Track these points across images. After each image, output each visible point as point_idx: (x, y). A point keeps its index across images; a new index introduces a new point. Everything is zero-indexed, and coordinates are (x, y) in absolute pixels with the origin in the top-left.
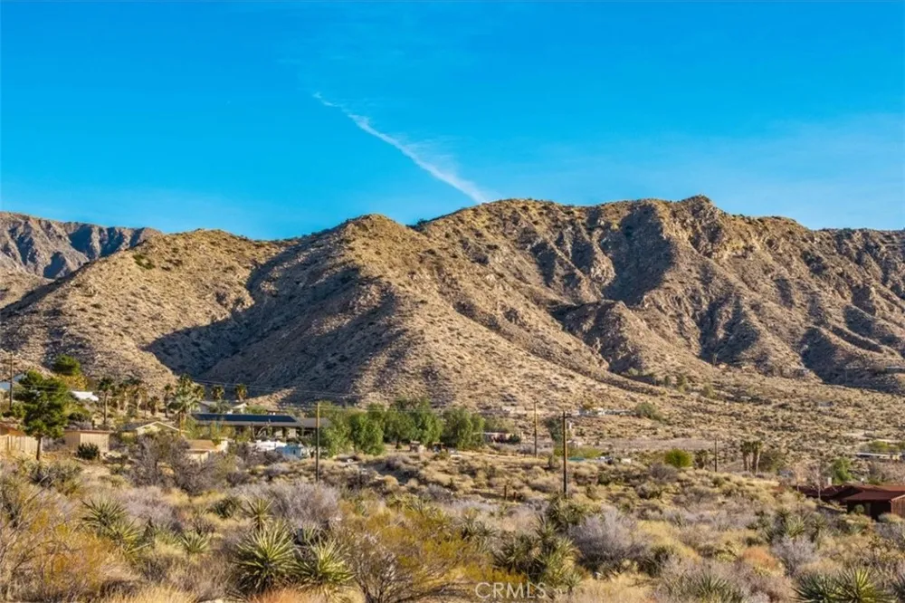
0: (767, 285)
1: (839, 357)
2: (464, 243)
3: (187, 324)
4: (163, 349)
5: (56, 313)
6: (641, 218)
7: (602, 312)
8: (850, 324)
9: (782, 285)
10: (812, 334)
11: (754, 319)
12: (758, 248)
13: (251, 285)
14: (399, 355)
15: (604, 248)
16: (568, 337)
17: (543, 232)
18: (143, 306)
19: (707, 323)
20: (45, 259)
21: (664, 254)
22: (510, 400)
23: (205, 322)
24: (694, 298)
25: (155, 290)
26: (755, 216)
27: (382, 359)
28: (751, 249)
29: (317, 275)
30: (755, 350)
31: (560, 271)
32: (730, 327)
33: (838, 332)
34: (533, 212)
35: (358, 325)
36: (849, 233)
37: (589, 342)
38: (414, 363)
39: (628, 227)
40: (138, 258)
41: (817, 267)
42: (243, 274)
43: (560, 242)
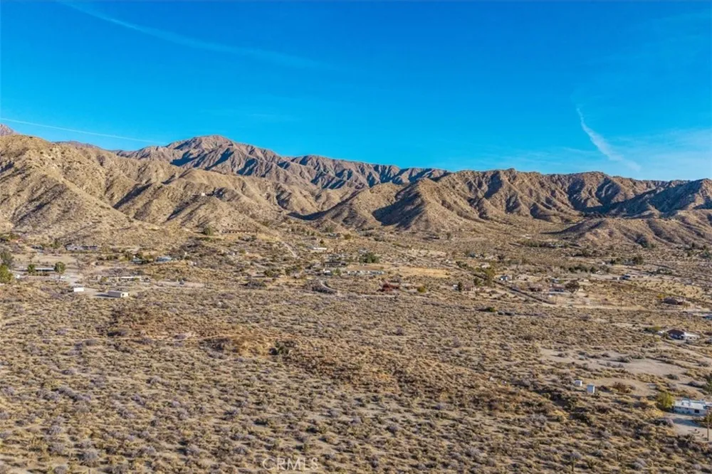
0: (527, 191)
1: (539, 211)
2: (450, 182)
3: (380, 207)
4: (374, 213)
5: (351, 204)
6: (496, 175)
7: (480, 201)
8: (547, 202)
9: (531, 191)
10: (534, 204)
11: (520, 201)
12: (526, 181)
13: (396, 197)
14: (421, 216)
15: (486, 182)
16: (470, 207)
17: (471, 179)
18: (370, 203)
19: (508, 201)
20: (367, 173)
21: (500, 184)
22: (443, 227)
23: (384, 206)
24: (506, 195)
25: (374, 198)
26: (528, 172)
27: (417, 217)
28: (523, 182)
29: (410, 194)
30: (518, 209)
31: (474, 188)
32: (514, 203)
33: (542, 204)
34: (469, 173)
35: (415, 208)
36: (554, 175)
37: (475, 208)
38: (424, 218)
39: (492, 177)
40: (370, 191)
41: (542, 185)
42: (394, 194)
43: (475, 181)
